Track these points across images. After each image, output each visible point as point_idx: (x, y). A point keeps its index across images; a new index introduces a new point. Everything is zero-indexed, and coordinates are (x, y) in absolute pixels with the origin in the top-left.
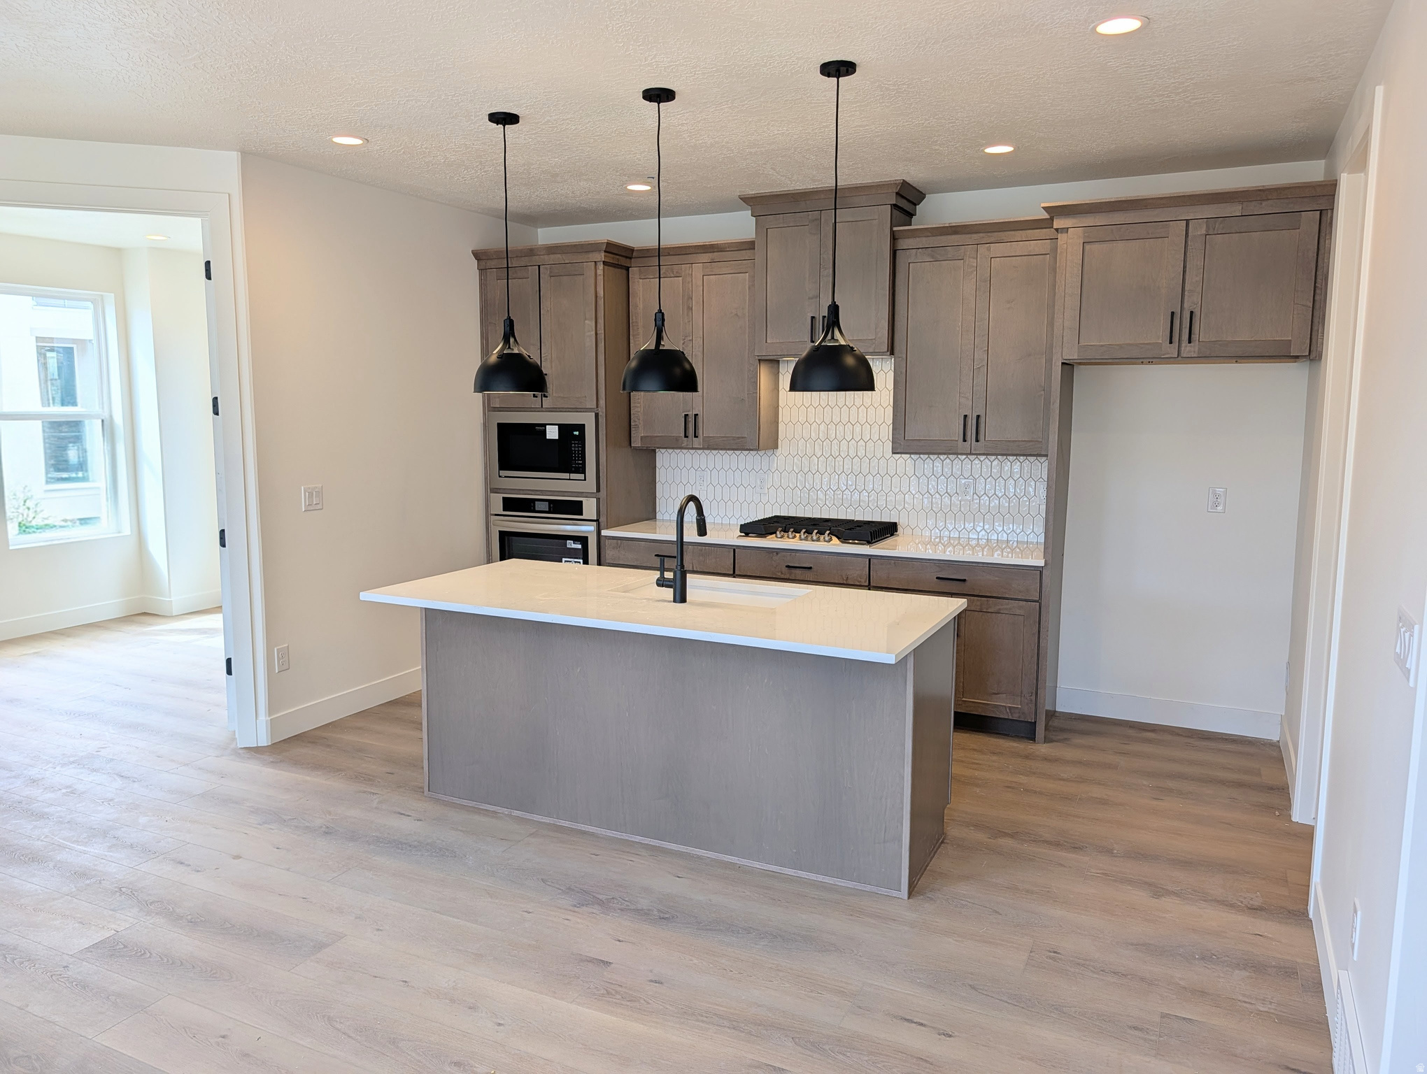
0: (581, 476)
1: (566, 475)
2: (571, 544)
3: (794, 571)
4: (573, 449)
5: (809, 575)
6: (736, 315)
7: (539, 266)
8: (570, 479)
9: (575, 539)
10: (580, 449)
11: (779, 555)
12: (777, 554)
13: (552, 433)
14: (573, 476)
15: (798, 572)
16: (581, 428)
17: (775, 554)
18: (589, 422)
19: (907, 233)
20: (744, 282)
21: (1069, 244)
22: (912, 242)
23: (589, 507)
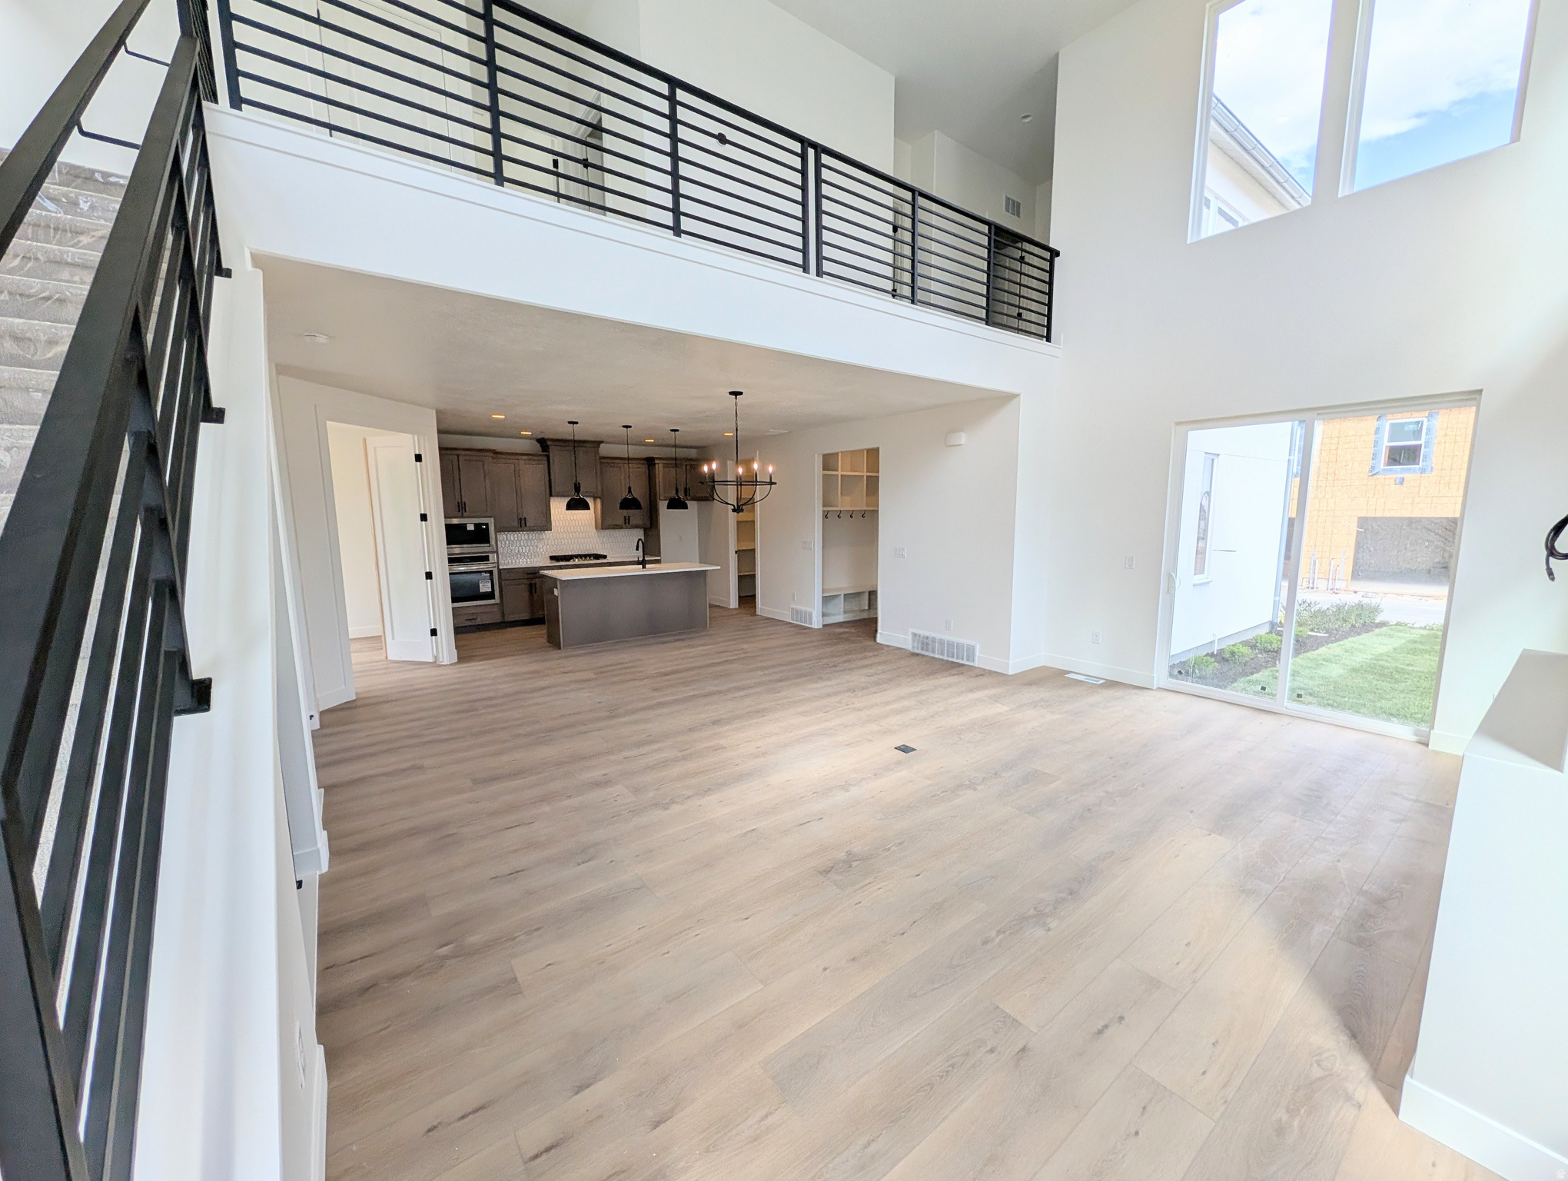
0: (488, 545)
1: (480, 545)
2: (484, 574)
4: (483, 534)
6: (539, 480)
8: (481, 547)
9: (486, 572)
10: (486, 534)
13: (471, 527)
14: (483, 545)
16: (487, 525)
18: (491, 522)
19: (601, 458)
20: (541, 468)
21: (659, 467)
22: (602, 461)
23: (493, 557)
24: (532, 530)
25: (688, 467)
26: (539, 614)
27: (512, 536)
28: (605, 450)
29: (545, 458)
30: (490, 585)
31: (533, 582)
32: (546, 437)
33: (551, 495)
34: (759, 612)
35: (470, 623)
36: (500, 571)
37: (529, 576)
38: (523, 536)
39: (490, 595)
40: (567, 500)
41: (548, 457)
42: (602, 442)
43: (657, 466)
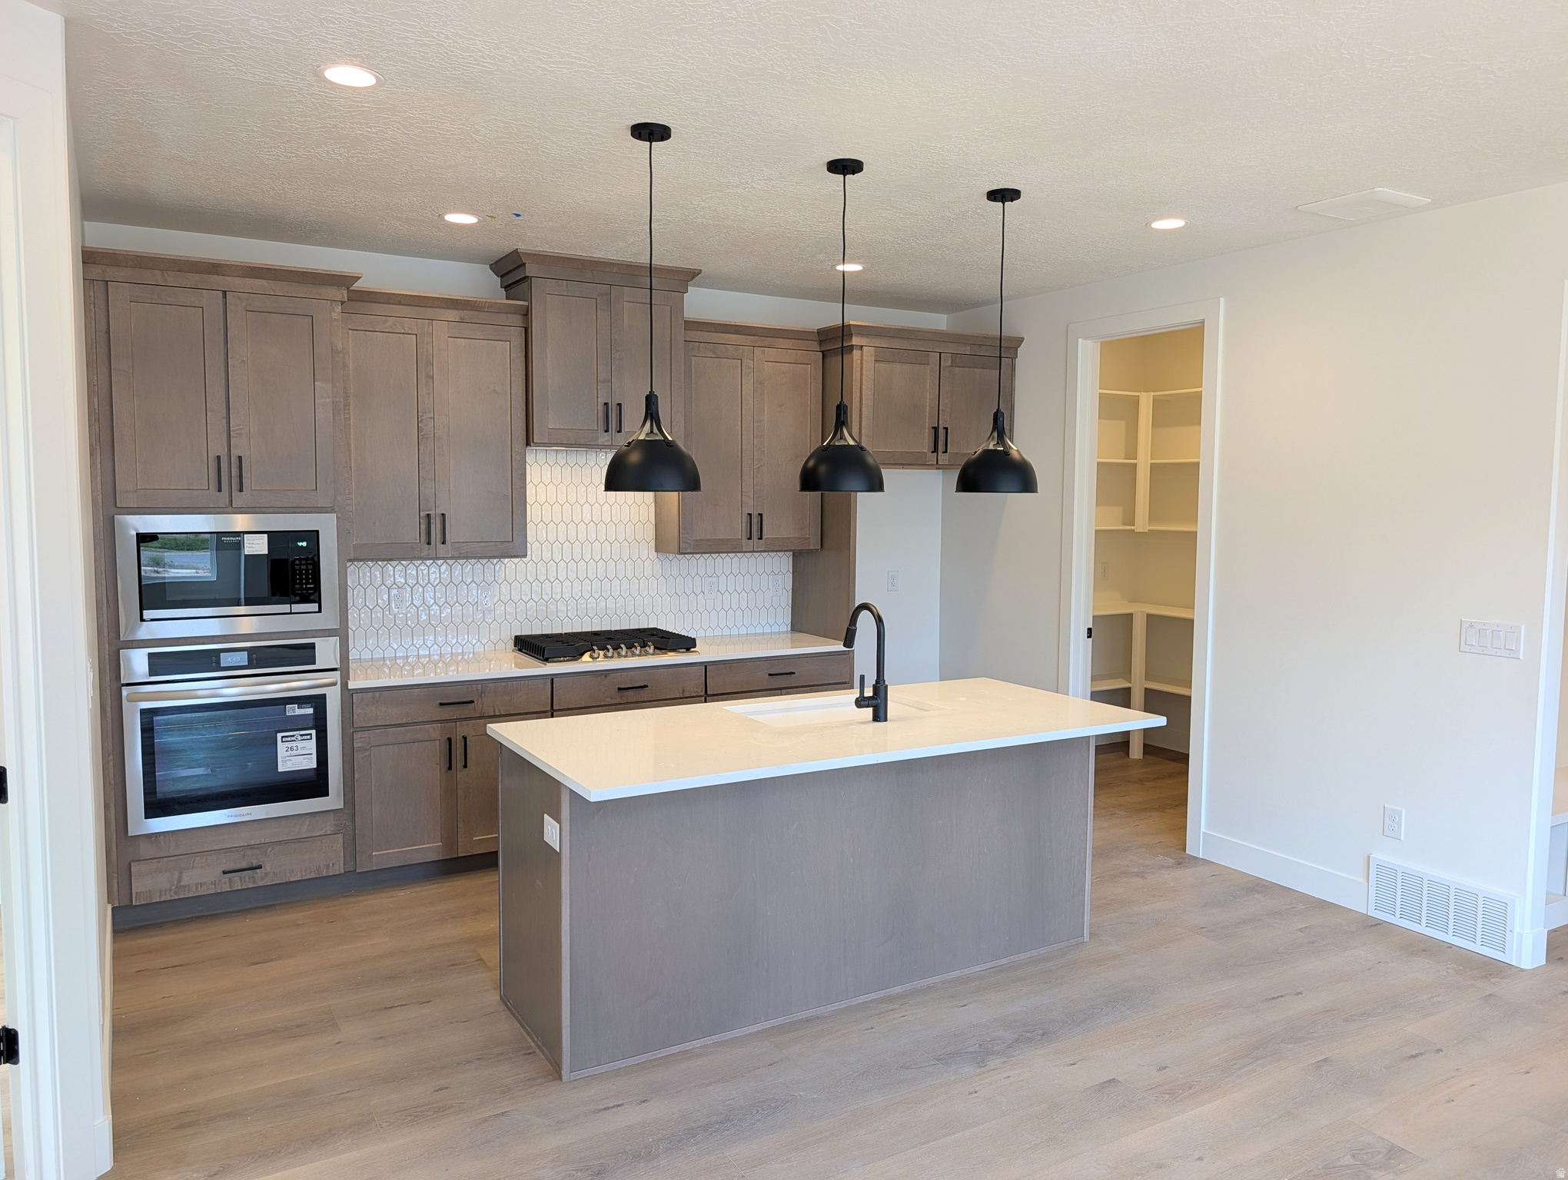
0: (314, 607)
1: (285, 608)
2: (294, 710)
3: (626, 693)
4: (297, 567)
5: (644, 695)
6: (494, 391)
7: (225, 293)
8: (291, 613)
9: (300, 701)
10: (310, 567)
11: (608, 678)
12: (606, 676)
13: (257, 546)
14: (296, 608)
15: (631, 693)
16: (313, 536)
17: (603, 676)
18: (326, 526)
19: (692, 325)
20: (504, 352)
21: (864, 361)
22: (694, 335)
23: (326, 652)
24: (464, 554)
25: (947, 362)
26: (475, 842)
27: (397, 573)
28: (700, 303)
29: (517, 320)
30: (311, 746)
31: (463, 729)
32: (522, 247)
33: (528, 444)
34: (1197, 844)
35: (239, 882)
36: (348, 695)
37: (448, 713)
38: (433, 572)
39: (313, 784)
40: (604, 459)
41: (526, 313)
42: (693, 274)
43: (856, 353)
